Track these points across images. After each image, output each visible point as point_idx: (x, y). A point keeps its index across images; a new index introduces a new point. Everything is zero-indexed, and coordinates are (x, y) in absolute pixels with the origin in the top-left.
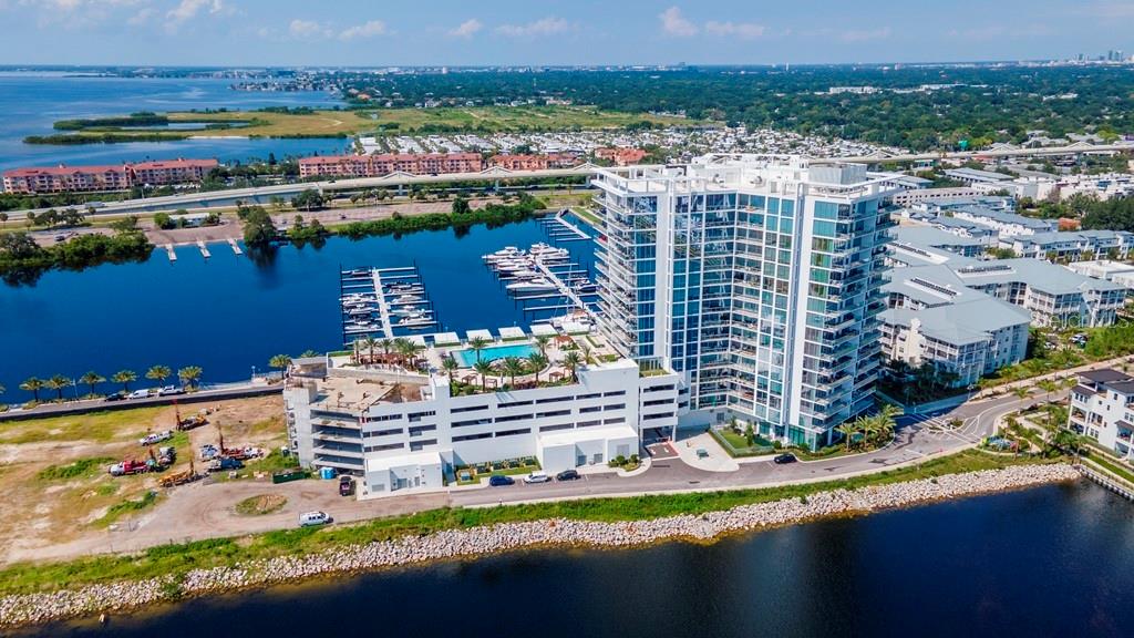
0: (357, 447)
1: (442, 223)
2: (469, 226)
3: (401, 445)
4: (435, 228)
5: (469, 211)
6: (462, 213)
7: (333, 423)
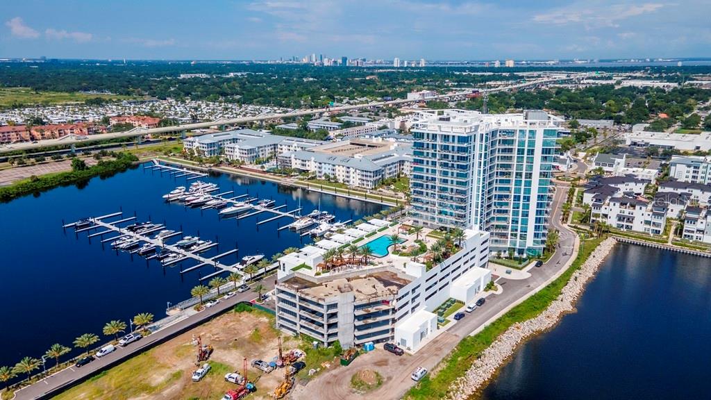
0: (386, 322)
1: (73, 179)
2: (89, 180)
3: (407, 313)
4: (66, 184)
5: (88, 168)
6: (83, 170)
7: (372, 310)
